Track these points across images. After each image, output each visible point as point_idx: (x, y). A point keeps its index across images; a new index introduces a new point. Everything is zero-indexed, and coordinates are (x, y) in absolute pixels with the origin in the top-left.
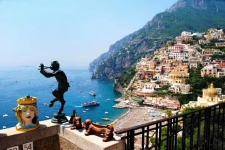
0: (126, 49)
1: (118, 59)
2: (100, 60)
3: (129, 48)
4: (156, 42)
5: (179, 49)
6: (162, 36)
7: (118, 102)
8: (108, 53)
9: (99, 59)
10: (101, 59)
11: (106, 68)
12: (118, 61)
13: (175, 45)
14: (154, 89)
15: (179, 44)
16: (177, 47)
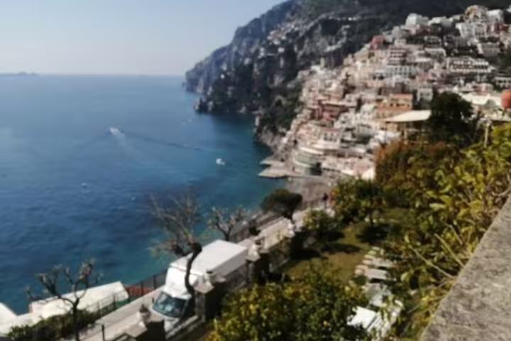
0: (276, 43)
1: (258, 67)
2: (210, 65)
3: (283, 42)
4: (348, 27)
5: (399, 57)
6: (361, 13)
7: (268, 166)
8: (230, 47)
9: (207, 62)
10: (214, 64)
11: (230, 88)
12: (258, 73)
13: (390, 46)
14: (342, 141)
15: (400, 43)
16: (394, 51)
